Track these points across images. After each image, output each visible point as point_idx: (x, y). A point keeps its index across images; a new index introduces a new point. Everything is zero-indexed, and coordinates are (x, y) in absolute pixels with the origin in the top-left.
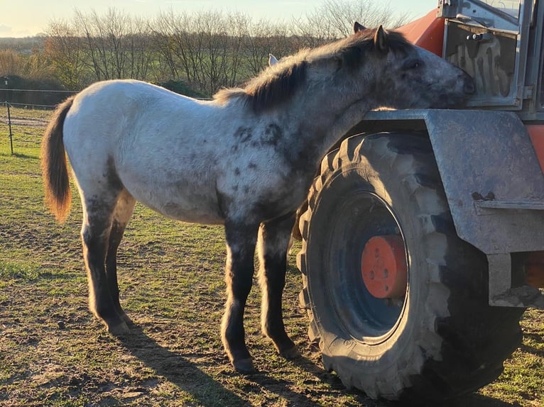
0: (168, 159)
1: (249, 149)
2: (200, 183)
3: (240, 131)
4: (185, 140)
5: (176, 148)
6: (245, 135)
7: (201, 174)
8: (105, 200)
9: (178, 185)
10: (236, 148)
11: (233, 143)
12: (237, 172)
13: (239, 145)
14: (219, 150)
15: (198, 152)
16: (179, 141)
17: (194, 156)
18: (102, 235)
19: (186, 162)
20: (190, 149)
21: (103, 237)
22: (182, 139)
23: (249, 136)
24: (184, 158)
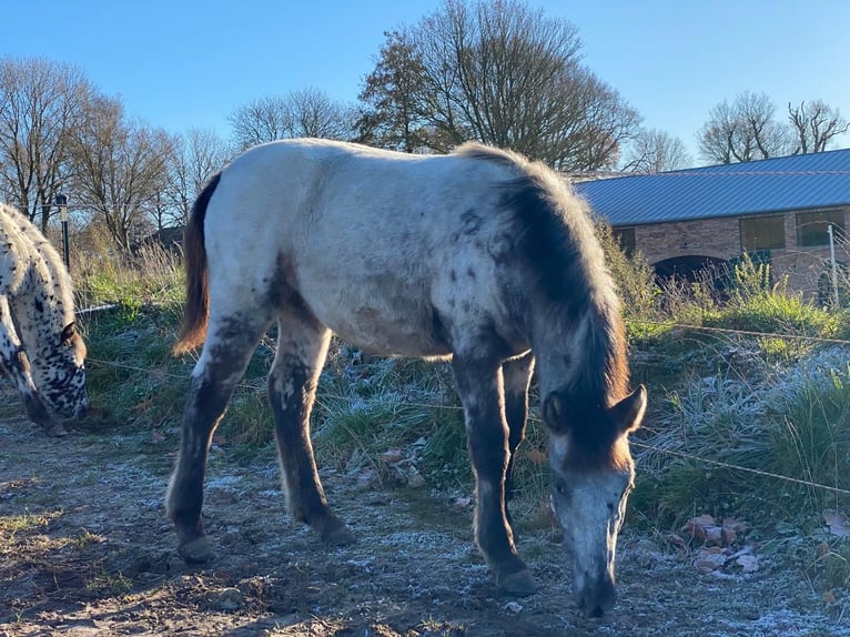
0: (369, 240)
1: (471, 247)
2: (411, 281)
3: (469, 215)
4: (395, 211)
5: (382, 223)
6: (472, 225)
7: (413, 265)
8: (252, 323)
9: (379, 280)
10: (457, 238)
11: (455, 228)
12: (453, 277)
13: (461, 236)
14: (438, 233)
15: (413, 231)
16: (387, 213)
17: (406, 236)
18: (227, 382)
19: (394, 245)
20: (402, 226)
21: (228, 385)
22: (392, 209)
23: (477, 228)
24: (392, 240)
